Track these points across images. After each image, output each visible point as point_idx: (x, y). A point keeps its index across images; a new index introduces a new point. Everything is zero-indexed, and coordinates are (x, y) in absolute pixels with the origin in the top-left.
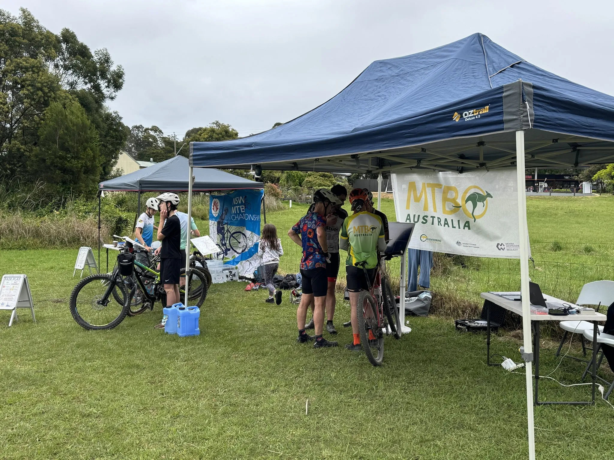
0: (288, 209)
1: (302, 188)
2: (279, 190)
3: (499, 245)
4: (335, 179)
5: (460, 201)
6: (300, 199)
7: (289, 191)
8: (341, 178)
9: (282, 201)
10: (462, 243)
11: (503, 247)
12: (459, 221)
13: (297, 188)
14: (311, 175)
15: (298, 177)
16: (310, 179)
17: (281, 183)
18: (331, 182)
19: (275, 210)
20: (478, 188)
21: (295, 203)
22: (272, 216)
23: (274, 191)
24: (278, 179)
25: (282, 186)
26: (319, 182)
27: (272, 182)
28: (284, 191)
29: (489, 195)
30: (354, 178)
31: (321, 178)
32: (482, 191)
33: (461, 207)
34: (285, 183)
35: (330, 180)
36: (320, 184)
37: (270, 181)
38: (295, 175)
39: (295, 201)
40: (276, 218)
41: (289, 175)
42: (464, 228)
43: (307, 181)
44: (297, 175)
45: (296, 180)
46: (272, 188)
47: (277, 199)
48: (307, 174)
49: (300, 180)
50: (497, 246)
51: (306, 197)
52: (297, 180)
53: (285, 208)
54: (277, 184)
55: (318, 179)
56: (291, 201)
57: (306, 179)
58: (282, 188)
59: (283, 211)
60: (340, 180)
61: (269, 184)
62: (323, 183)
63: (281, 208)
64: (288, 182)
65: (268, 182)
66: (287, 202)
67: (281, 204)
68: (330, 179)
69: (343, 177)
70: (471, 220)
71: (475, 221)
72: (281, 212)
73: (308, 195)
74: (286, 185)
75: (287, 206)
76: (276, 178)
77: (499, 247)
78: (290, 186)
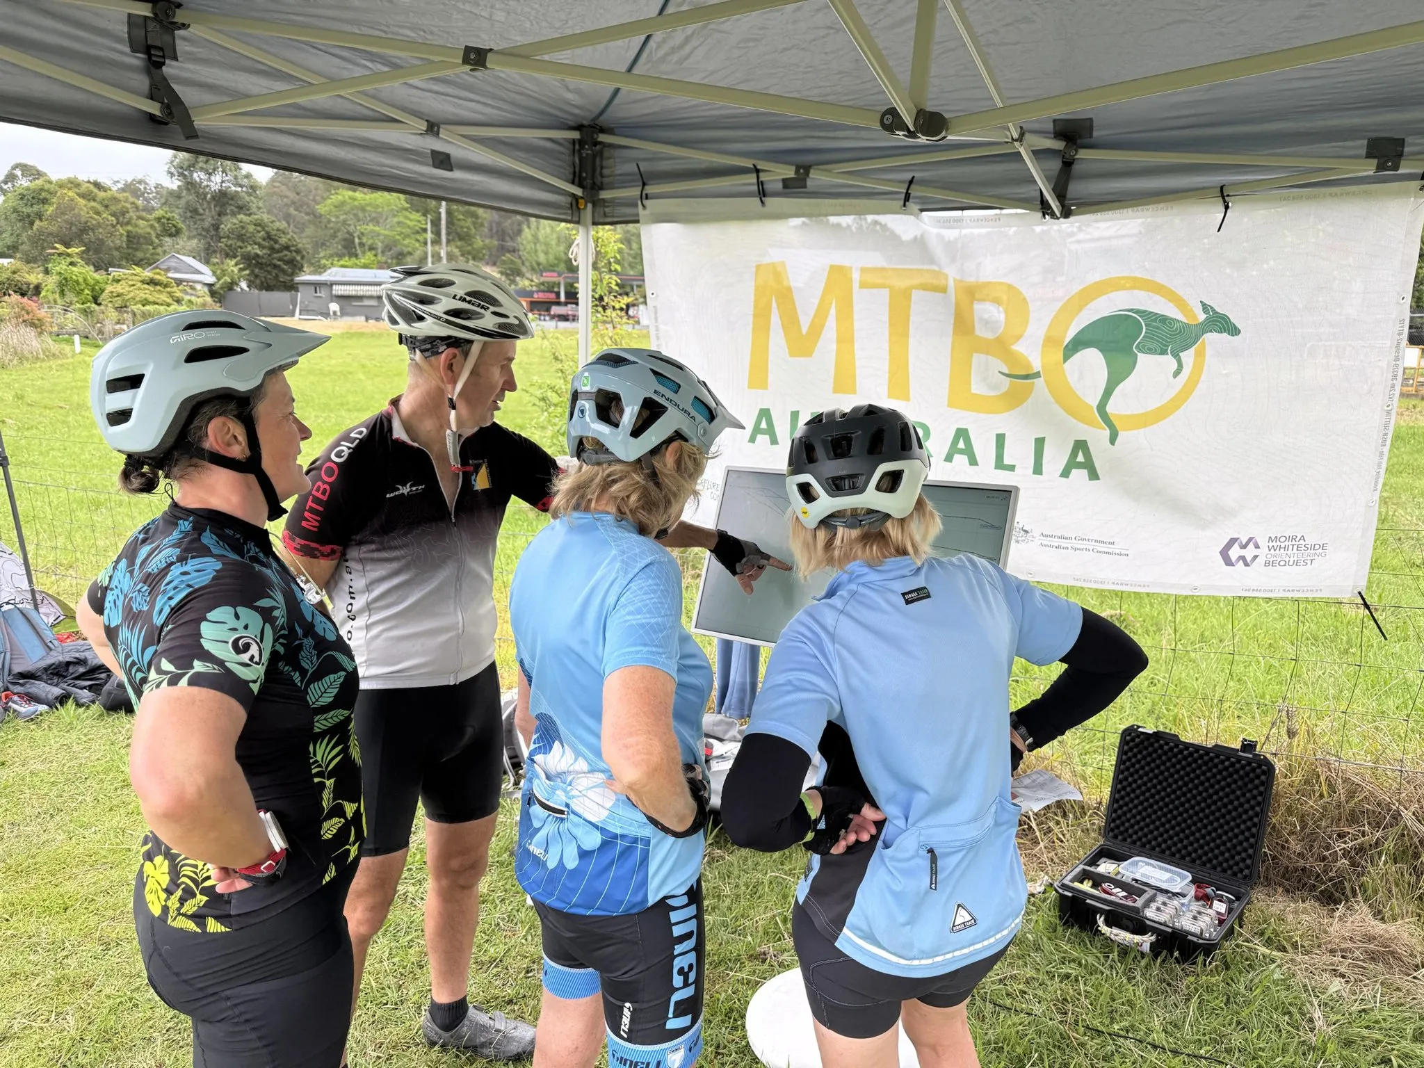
0: (73, 356)
1: (102, 307)
2: (42, 313)
3: (1236, 546)
4: (181, 291)
5: (1031, 351)
6: (101, 332)
7: (69, 315)
8: (193, 288)
9: (54, 338)
10: (1036, 534)
11: (1249, 553)
12: (1040, 443)
13: (89, 308)
14: (119, 281)
15: (87, 284)
16: (118, 288)
17: (45, 297)
18: (172, 297)
19: (37, 358)
20: (1159, 289)
21: (88, 341)
22: (30, 374)
23: (28, 313)
24: (37, 289)
25: (49, 302)
26: (142, 295)
27: (23, 295)
28: (56, 315)
29: (1221, 323)
30: (222, 288)
31: (146, 286)
32: (1179, 302)
33: (1037, 375)
34: (57, 296)
35: (169, 293)
36: (146, 299)
37: (15, 292)
38: (81, 280)
39: (87, 337)
40: (42, 379)
41: (65, 279)
42: (1065, 473)
43: (112, 292)
44: (85, 280)
45: (83, 290)
46: (23, 309)
47: (40, 333)
48: (111, 277)
49: (93, 290)
50: (1224, 553)
51: (114, 329)
52: (87, 291)
53: (65, 356)
54: (35, 298)
55: (139, 289)
56: (77, 338)
57: (109, 288)
58: (49, 308)
59: (60, 362)
60: (189, 291)
61: (15, 298)
62: (151, 299)
63: (54, 355)
64: (62, 293)
65: (11, 292)
66: (67, 341)
67: (54, 347)
68: (169, 289)
69: (199, 287)
70: (1097, 437)
71: (1113, 441)
72: (53, 363)
73: (118, 323)
74: (59, 301)
75: (67, 348)
76: (32, 286)
77: (1234, 553)
78: (71, 303)
